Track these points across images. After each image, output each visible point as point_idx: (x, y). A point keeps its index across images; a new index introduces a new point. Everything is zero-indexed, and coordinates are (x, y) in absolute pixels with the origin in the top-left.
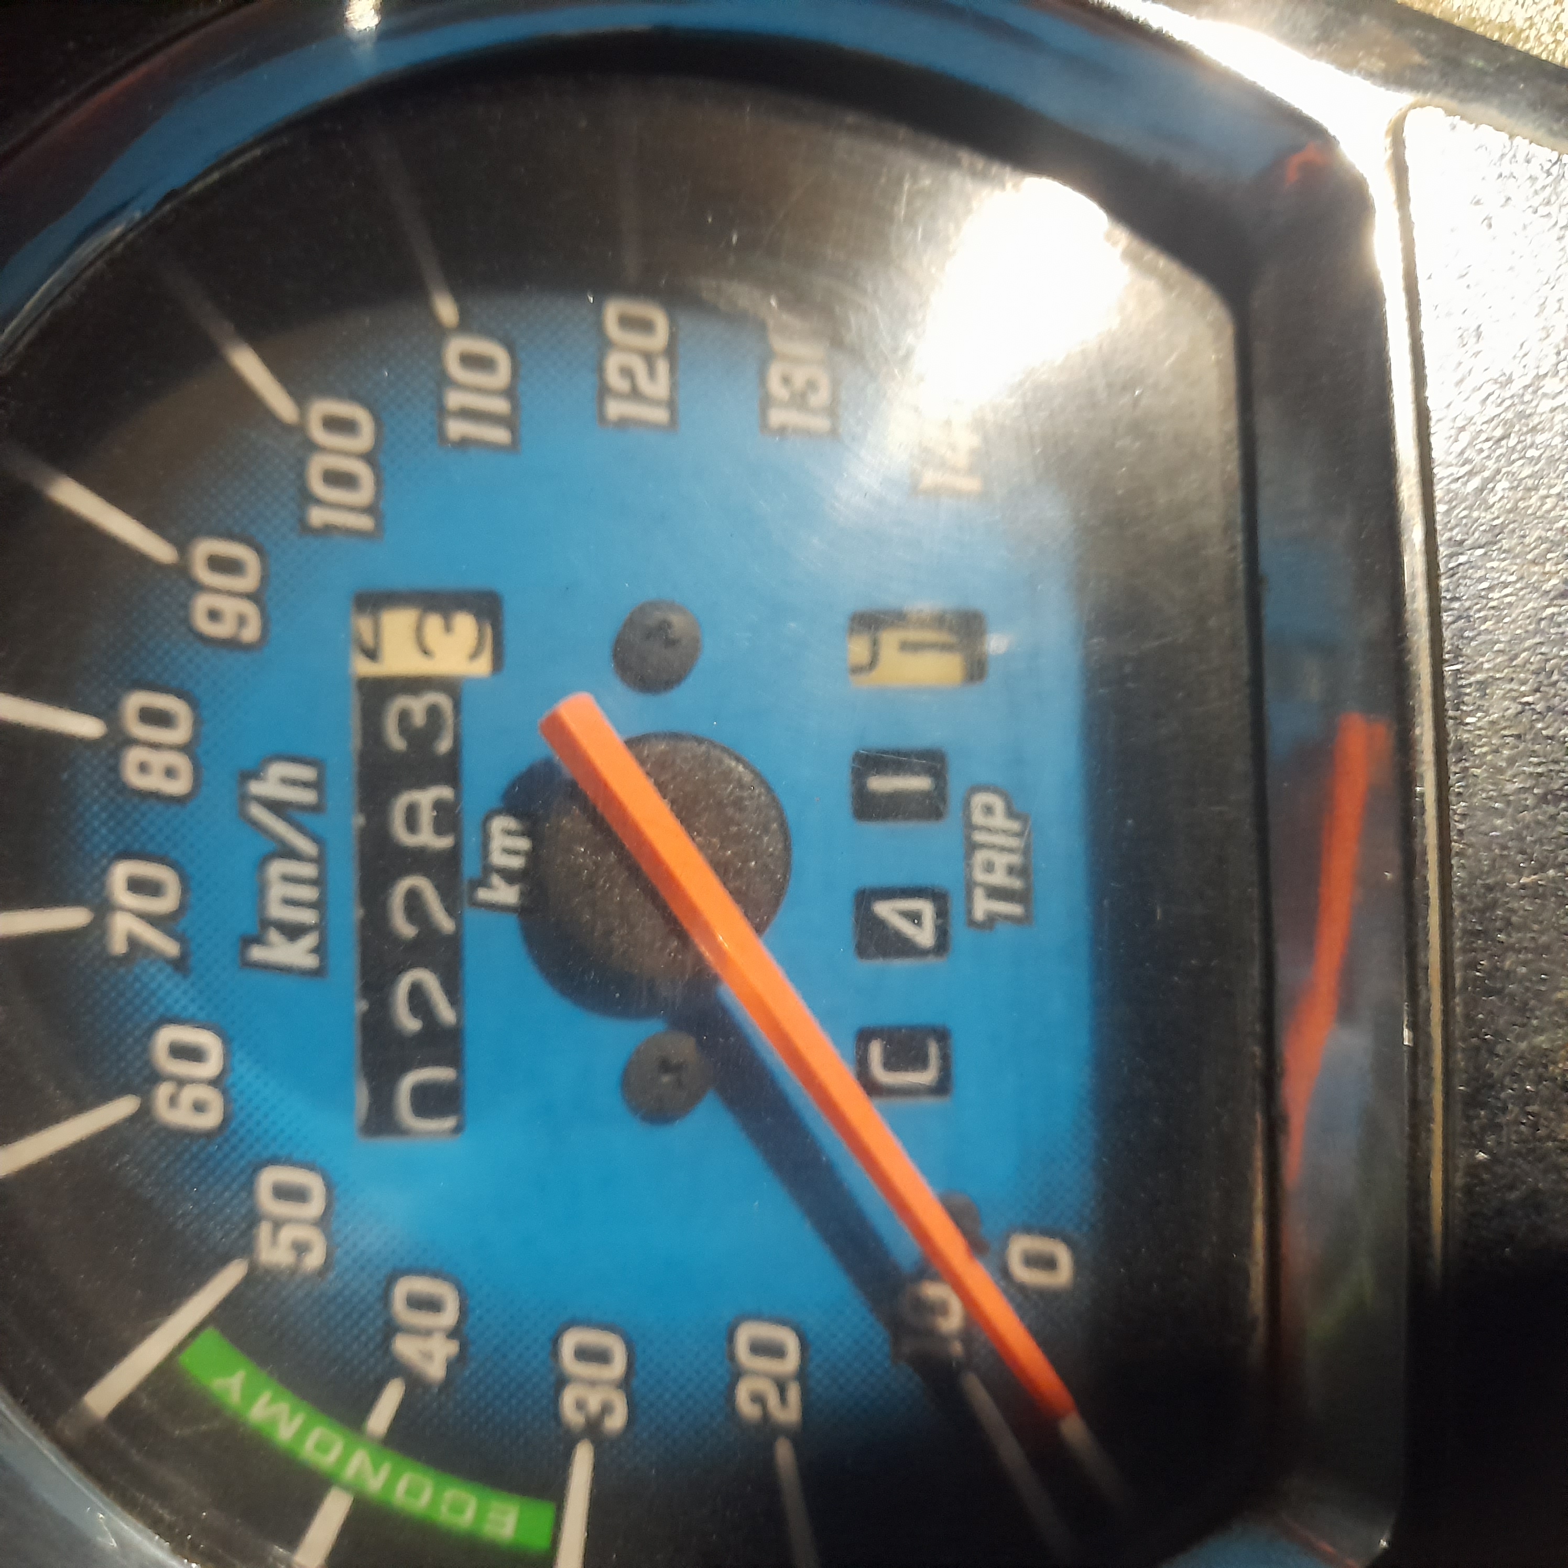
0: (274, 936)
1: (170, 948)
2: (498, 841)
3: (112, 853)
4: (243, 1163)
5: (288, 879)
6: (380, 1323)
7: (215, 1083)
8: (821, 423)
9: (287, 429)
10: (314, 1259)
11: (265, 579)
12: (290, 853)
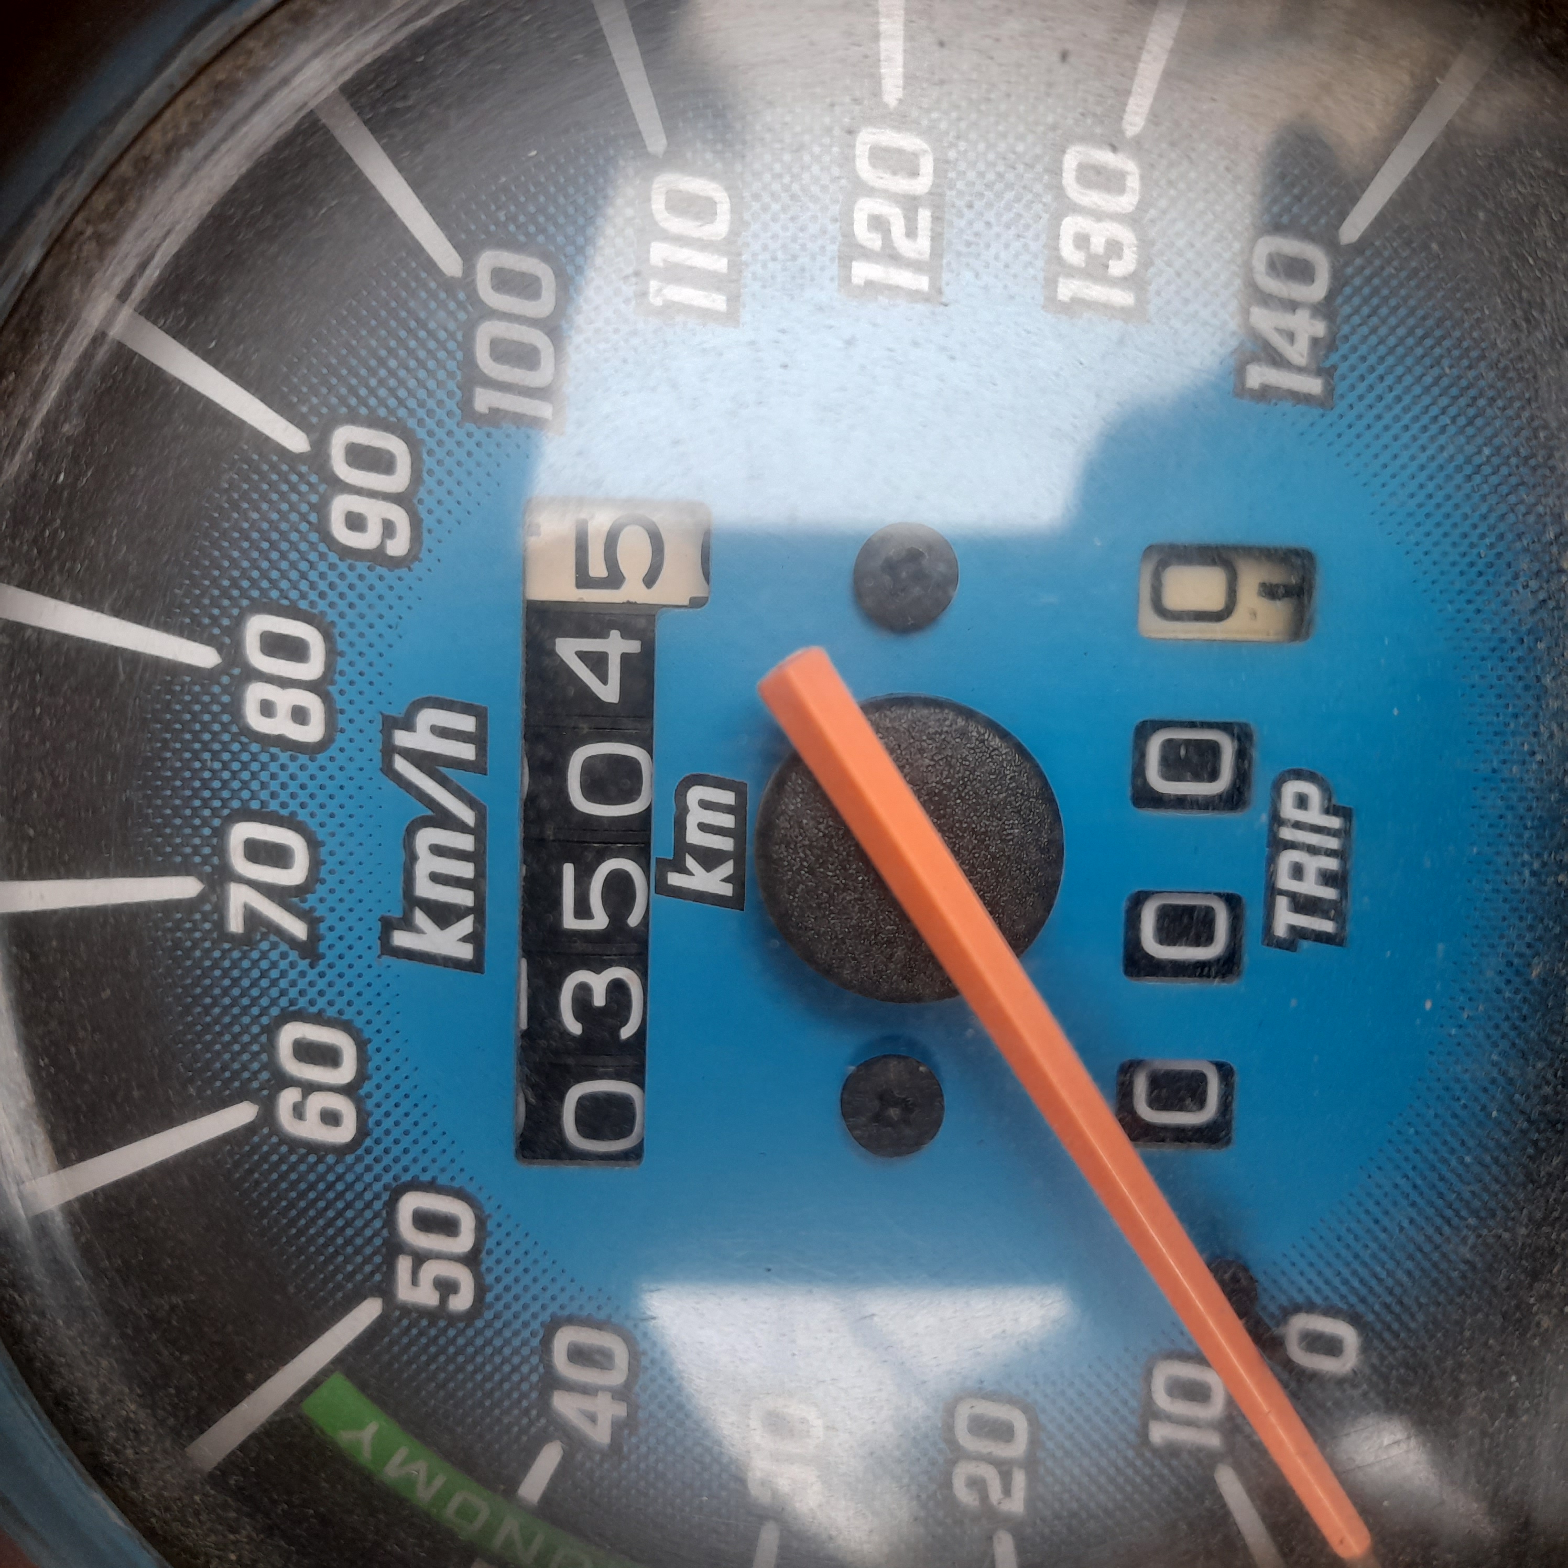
0: (420, 918)
1: (298, 929)
2: (695, 816)
3: (226, 812)
4: (377, 1187)
5: (438, 850)
6: (534, 1378)
7: (348, 1090)
8: (1123, 298)
9: (449, 285)
10: (462, 1302)
11: (416, 477)
12: (444, 820)
